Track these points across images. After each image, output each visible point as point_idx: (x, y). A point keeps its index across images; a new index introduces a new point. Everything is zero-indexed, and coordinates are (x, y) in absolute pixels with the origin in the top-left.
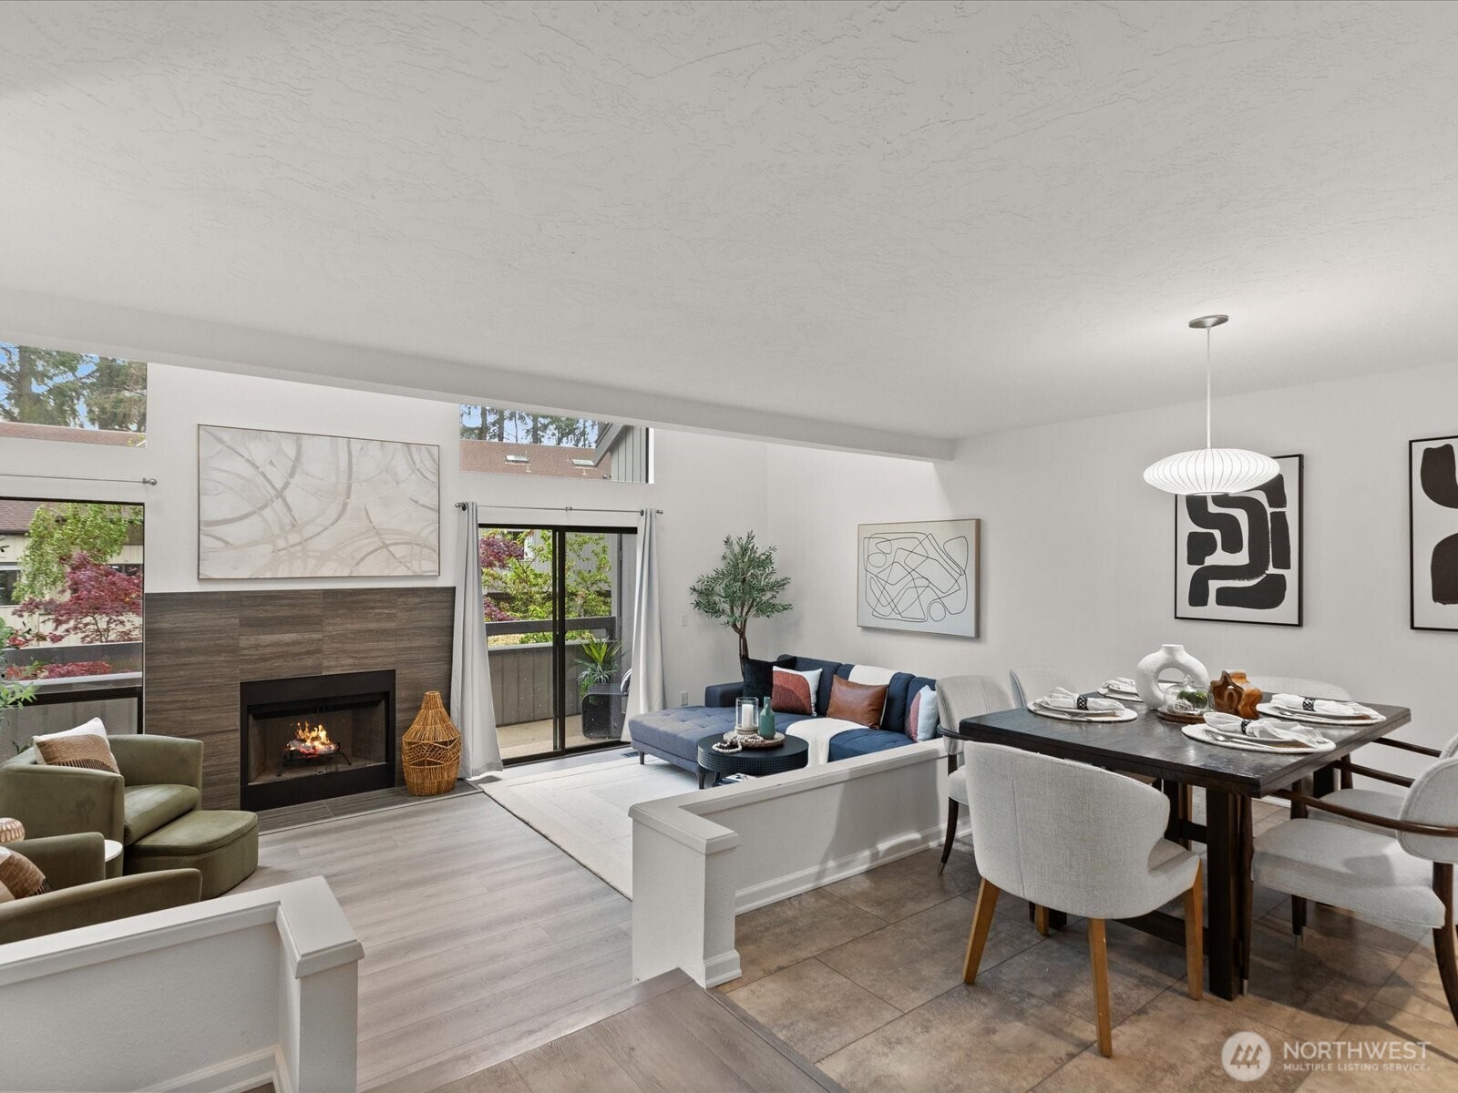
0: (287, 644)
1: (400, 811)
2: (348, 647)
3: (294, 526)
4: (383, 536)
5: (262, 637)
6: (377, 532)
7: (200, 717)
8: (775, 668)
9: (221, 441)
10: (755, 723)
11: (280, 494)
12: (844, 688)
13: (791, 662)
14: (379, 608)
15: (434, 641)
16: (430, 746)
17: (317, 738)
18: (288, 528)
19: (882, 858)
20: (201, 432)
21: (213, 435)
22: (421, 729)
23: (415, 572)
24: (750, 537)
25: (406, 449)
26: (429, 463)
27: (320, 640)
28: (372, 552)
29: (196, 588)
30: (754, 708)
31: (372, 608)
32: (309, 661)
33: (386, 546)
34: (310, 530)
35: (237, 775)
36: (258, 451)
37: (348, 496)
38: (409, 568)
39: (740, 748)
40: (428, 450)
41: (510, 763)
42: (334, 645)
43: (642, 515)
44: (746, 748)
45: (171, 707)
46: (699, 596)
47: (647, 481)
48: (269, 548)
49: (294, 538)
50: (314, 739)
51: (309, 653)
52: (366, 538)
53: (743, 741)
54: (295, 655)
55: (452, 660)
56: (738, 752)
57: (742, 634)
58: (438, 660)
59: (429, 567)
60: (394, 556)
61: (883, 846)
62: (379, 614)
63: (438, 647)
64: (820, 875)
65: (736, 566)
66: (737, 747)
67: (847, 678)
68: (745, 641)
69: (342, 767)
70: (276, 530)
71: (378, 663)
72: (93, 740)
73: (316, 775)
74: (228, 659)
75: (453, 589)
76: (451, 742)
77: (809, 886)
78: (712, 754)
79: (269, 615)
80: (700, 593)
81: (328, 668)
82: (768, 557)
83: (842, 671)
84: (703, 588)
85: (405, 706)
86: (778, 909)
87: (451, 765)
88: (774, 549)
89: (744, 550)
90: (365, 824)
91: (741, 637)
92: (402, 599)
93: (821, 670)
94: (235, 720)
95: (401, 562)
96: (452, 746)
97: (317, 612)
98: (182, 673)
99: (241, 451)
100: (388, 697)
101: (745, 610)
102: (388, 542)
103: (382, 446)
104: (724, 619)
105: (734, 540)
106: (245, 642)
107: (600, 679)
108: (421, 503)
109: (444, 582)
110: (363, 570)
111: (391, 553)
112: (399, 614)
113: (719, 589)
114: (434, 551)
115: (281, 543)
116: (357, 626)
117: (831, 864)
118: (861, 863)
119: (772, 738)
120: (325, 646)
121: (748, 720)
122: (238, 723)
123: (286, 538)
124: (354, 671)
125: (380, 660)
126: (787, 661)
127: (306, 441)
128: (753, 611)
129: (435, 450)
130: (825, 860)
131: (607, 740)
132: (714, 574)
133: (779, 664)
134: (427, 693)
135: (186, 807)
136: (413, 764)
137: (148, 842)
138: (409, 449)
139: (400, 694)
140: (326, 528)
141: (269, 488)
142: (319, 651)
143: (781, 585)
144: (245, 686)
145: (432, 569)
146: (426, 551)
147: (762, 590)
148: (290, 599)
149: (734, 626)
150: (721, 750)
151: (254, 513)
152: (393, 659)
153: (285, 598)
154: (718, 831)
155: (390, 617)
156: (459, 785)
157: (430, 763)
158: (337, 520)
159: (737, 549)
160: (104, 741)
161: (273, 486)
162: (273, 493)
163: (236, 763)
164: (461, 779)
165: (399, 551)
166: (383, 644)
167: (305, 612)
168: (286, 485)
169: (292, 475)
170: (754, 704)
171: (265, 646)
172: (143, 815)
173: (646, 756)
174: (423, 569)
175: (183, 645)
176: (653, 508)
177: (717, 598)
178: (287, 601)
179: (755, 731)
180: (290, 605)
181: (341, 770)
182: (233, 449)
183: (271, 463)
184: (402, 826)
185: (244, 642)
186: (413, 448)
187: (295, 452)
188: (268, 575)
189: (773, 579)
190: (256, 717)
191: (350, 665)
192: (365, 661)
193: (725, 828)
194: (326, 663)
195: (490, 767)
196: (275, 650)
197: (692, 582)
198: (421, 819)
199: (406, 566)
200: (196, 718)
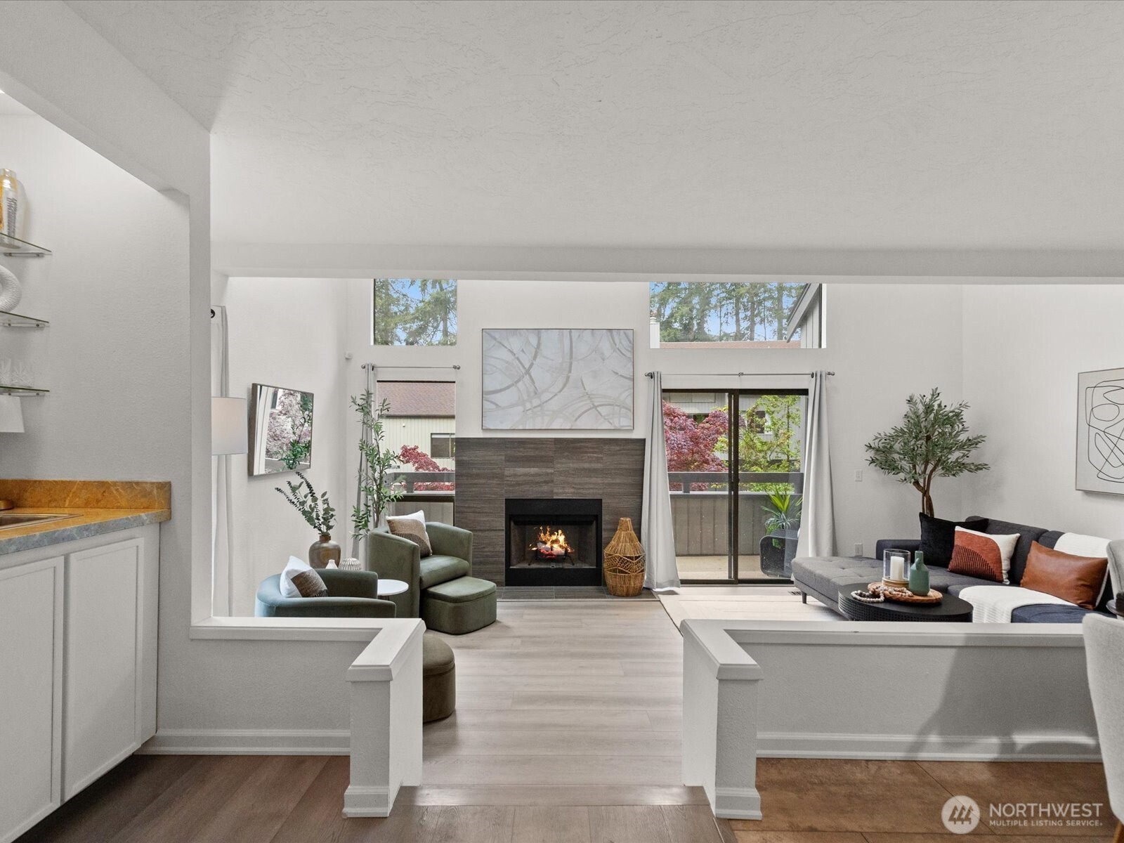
0: (532, 475)
1: (596, 603)
2: (570, 480)
3: (536, 394)
4: (593, 400)
5: (516, 469)
6: (589, 396)
7: (484, 519)
8: (958, 528)
9: (495, 339)
10: (906, 576)
11: (528, 372)
12: (1043, 556)
13: (982, 524)
14: (590, 453)
15: (630, 480)
16: (621, 558)
17: (556, 541)
18: (532, 394)
19: (1019, 753)
20: (484, 333)
21: (491, 336)
22: (618, 545)
23: (615, 426)
24: (935, 394)
25: (609, 334)
26: (625, 343)
27: (552, 474)
28: (586, 411)
29: (481, 435)
30: (906, 561)
31: (586, 452)
32: (545, 488)
33: (595, 407)
34: (545, 396)
35: (503, 560)
36: (515, 343)
37: (570, 372)
38: (611, 424)
39: (882, 598)
40: (625, 333)
41: (685, 582)
42: (561, 478)
43: (812, 377)
44: (888, 600)
45: (468, 510)
46: (875, 454)
47: (820, 346)
48: (521, 409)
49: (536, 402)
50: (553, 542)
51: (546, 482)
52: (582, 401)
53: (887, 592)
54: (538, 483)
55: (642, 495)
56: (878, 602)
57: (925, 492)
58: (633, 495)
59: (625, 423)
60: (601, 414)
61: (1023, 739)
62: (591, 457)
63: (633, 484)
64: (917, 746)
65: (917, 424)
66: (879, 597)
67: (1052, 545)
68: (929, 500)
69: (567, 566)
70: (525, 397)
71: (589, 493)
72: (417, 523)
73: (550, 569)
74: (498, 482)
75: (644, 440)
76: (637, 558)
77: (899, 755)
78: (849, 600)
79: (521, 454)
80: (878, 450)
81: (557, 494)
82: (958, 415)
83: (1047, 538)
84: (881, 446)
85: (609, 527)
86: (847, 767)
87: (636, 576)
88: (966, 406)
89: (928, 409)
90: (570, 607)
91: (924, 495)
92: (607, 447)
93: (1018, 535)
94: (501, 523)
95: (605, 419)
96: (638, 562)
97: (551, 454)
98: (474, 489)
99: (506, 343)
100: (597, 518)
101: (930, 467)
102: (596, 404)
103: (593, 334)
104: (902, 475)
105: (917, 398)
106: (509, 471)
107: (783, 525)
108: (620, 374)
109: (636, 435)
110: (579, 425)
111: (599, 412)
112: (604, 458)
113: (897, 446)
114: (630, 410)
115: (528, 406)
116: (576, 466)
117: (934, 738)
118: (985, 749)
119: (926, 595)
120: (556, 478)
121: (897, 572)
122: (504, 525)
123: (531, 402)
124: (574, 498)
125: (592, 491)
126: (975, 522)
127: (543, 333)
128: (939, 470)
129: (630, 333)
130: (924, 731)
131: (778, 578)
132: (892, 432)
133: (967, 524)
134: (622, 519)
135: (461, 572)
136: (610, 571)
137: (433, 590)
138: (611, 334)
139: (606, 517)
140: (556, 395)
141: (521, 368)
142: (552, 481)
143: (972, 443)
144: (509, 502)
145: (629, 424)
146: (623, 411)
147: (950, 450)
148: (535, 444)
149: (916, 483)
150: (858, 597)
151: (513, 385)
152: (601, 492)
153: (532, 443)
154: (742, 658)
155: (598, 460)
156: (645, 592)
157: (621, 572)
158: (563, 388)
159: (921, 408)
160: (422, 524)
161: (523, 367)
162: (524, 371)
163: (502, 552)
164: (649, 589)
165: (603, 410)
166: (594, 480)
167: (543, 453)
168: (532, 365)
169: (535, 358)
170: (905, 557)
171: (520, 476)
172: (431, 572)
173: (808, 597)
174: (622, 424)
175: (475, 471)
176: (823, 370)
177: (896, 456)
178: (532, 446)
179: (906, 585)
180: (534, 448)
181: (566, 567)
182: (501, 343)
183: (523, 351)
184: (592, 614)
185: (507, 472)
186: (614, 333)
187: (537, 342)
188: (521, 428)
189: (963, 437)
190: (516, 523)
191: (571, 493)
192: (581, 491)
193: (752, 660)
194: (555, 490)
195: (672, 583)
196: (525, 478)
197: (869, 439)
198: (608, 612)
199: (609, 422)
200: (482, 519)
